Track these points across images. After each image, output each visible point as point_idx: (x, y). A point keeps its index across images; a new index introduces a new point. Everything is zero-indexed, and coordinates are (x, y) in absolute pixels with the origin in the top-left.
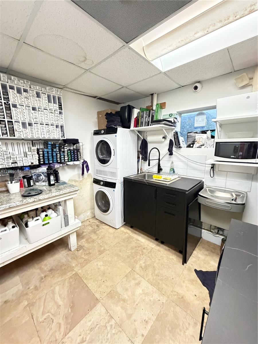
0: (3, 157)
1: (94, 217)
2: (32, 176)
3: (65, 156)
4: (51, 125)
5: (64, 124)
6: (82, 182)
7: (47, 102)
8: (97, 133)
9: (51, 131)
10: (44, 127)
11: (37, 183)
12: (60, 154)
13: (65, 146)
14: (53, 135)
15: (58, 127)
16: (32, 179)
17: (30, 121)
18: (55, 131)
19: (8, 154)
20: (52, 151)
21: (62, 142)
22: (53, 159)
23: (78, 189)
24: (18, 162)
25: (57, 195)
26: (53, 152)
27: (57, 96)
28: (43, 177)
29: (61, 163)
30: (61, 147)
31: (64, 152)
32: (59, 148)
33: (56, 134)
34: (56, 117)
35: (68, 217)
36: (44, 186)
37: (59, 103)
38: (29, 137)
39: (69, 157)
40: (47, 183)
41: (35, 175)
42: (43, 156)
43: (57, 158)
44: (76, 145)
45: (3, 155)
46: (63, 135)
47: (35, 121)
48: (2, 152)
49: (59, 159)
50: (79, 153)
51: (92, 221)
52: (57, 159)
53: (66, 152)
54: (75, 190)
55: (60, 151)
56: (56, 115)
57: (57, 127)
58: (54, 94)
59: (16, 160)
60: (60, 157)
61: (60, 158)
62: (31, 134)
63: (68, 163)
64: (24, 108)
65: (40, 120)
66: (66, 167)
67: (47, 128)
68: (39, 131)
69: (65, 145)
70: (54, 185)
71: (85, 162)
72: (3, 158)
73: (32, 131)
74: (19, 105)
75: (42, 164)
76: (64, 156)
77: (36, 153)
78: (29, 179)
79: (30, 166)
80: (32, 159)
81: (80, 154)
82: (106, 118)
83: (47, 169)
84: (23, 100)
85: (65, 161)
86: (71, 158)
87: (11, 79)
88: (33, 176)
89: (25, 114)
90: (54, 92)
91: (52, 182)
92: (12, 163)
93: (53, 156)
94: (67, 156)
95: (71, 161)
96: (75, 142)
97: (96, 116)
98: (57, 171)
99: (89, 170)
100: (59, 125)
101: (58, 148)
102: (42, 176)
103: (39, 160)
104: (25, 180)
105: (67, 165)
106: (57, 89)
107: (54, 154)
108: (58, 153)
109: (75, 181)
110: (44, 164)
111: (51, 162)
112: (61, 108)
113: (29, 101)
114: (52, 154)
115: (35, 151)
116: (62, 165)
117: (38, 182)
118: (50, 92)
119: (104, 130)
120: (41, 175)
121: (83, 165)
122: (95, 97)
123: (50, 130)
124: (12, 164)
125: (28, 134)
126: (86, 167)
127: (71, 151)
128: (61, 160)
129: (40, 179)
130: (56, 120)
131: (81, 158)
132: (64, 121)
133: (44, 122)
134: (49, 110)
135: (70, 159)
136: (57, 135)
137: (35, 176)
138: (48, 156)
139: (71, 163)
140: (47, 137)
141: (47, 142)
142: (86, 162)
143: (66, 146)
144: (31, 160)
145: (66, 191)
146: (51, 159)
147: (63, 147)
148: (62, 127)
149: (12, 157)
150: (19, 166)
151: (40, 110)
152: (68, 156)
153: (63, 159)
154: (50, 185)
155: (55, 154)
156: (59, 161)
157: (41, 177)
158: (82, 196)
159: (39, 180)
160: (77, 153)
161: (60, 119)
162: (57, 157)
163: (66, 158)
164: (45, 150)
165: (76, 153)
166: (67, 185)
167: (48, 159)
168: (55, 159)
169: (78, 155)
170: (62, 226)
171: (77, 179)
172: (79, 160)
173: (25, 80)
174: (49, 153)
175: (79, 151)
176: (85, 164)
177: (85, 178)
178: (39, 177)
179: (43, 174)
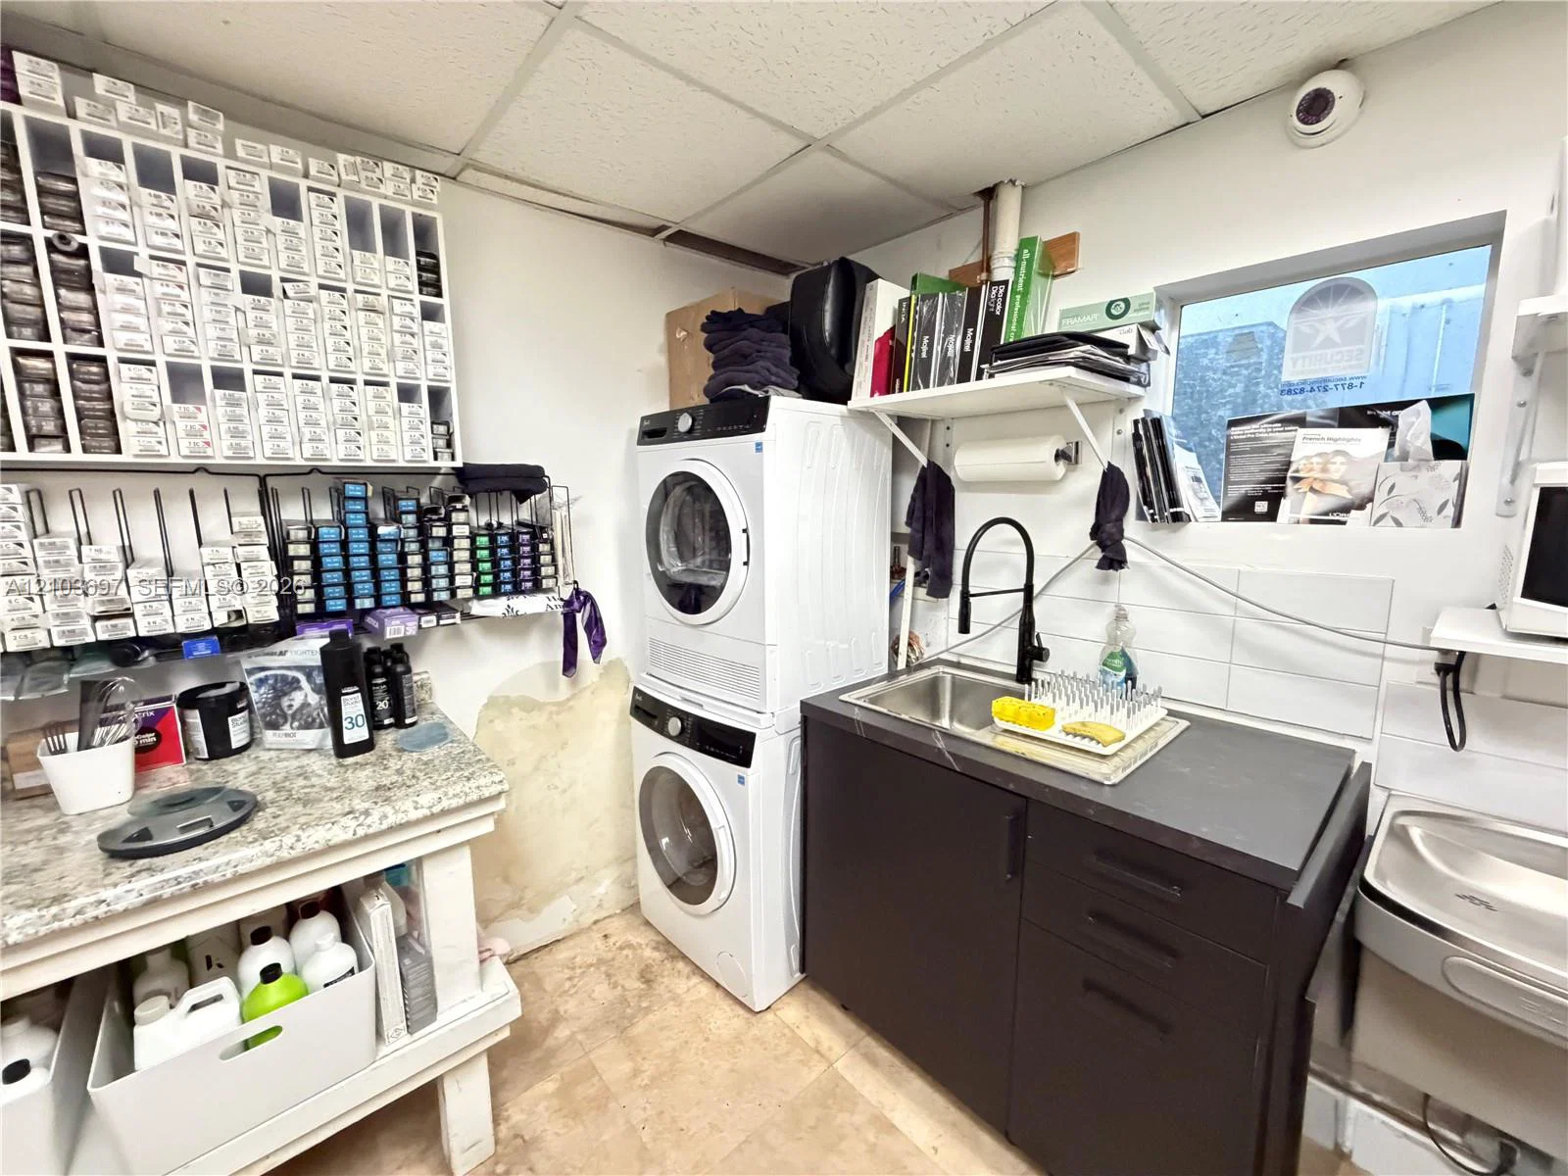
1: (634, 907)
3: (458, 568)
4: (367, 383)
5: (451, 375)
6: (571, 708)
7: (343, 241)
8: (656, 431)
9: (362, 419)
10: (320, 392)
11: (269, 736)
12: (424, 551)
13: (458, 510)
14: (374, 439)
15: (415, 396)
16: (239, 711)
17: (228, 355)
18: (391, 420)
19: (67, 565)
20: (373, 537)
21: (453, 481)
22: (377, 585)
23: (494, 790)
24: (138, 610)
25: (342, 838)
26: (380, 546)
27: (407, 211)
28: (307, 696)
29: (430, 606)
30: (434, 511)
31: (448, 541)
32: (419, 519)
33: (395, 439)
34: (398, 337)
35: (431, 966)
36: (310, 750)
37: (419, 254)
38: (219, 457)
39: (480, 574)
41: (261, 682)
42: (317, 572)
43: (404, 580)
44: (531, 499)
45: (31, 568)
46: (447, 444)
47: (258, 358)
48: (26, 552)
49: (414, 586)
50: (544, 548)
51: (621, 931)
52: (404, 586)
53: (466, 543)
54: (474, 797)
55: (424, 534)
56: (400, 322)
57: (407, 394)
58: (392, 199)
59: (122, 601)
60: (426, 570)
61: (426, 581)
62: (227, 441)
63: (477, 608)
64: (184, 276)
65: (294, 354)
66: (470, 628)
67: (338, 403)
68: (287, 417)
69: (459, 499)
70: (366, 746)
71: (582, 598)
73: (235, 418)
74: (152, 257)
75: (303, 619)
76: (451, 565)
77: (263, 552)
78: (222, 708)
79: (219, 631)
81: (552, 552)
82: (709, 346)
84: (177, 226)
85: (453, 594)
86: (496, 576)
87: (90, 94)
88: (252, 689)
89: (190, 316)
90: (388, 189)
92: (95, 619)
93: (375, 570)
94: (468, 567)
95: (496, 593)
96: (525, 482)
97: (659, 337)
98: (402, 659)
99: (604, 643)
100: (418, 386)
101: (411, 519)
102: (300, 688)
103: (285, 594)
104: (195, 717)
105: (467, 616)
106: (406, 173)
107: (382, 557)
108: (414, 547)
109: (529, 706)
110: (321, 615)
111: (368, 603)
112: (436, 283)
113: (222, 235)
114: (373, 555)
115: (256, 540)
116: (433, 618)
117: (274, 726)
118: (366, 187)
119: (692, 411)
120: (297, 681)
121: (569, 618)
122: (653, 232)
123: (359, 411)
124: (99, 625)
125: (210, 436)
126: (588, 628)
127: (493, 538)
128: (428, 589)
129: (290, 706)
130: (398, 351)
131: (555, 576)
132: (450, 360)
133: (319, 363)
134: (357, 291)
135: (486, 585)
137: (262, 690)
138: (347, 571)
139: (495, 607)
140: (336, 455)
142: (588, 597)
143: (464, 510)
144: (228, 596)
145: (408, 805)
146: (364, 587)
147: (443, 511)
148: (437, 397)
149: (93, 578)
150: (142, 633)
151: (290, 293)
152: (474, 568)
153: (443, 583)
154: (343, 750)
155: (394, 557)
156: (420, 598)
157: (298, 698)
158: (565, 791)
159: (285, 716)
160: (535, 548)
161: (428, 347)
162: (403, 573)
163: (459, 581)
164: (323, 531)
166: (442, 753)
167: (349, 587)
168: (391, 587)
169: (542, 557)
170: (388, 1029)
171: (540, 694)
172: (544, 586)
173: (191, 104)
174: (355, 551)
175: (545, 536)
176: (579, 612)
177: (584, 686)
178: (285, 694)
179: (309, 677)
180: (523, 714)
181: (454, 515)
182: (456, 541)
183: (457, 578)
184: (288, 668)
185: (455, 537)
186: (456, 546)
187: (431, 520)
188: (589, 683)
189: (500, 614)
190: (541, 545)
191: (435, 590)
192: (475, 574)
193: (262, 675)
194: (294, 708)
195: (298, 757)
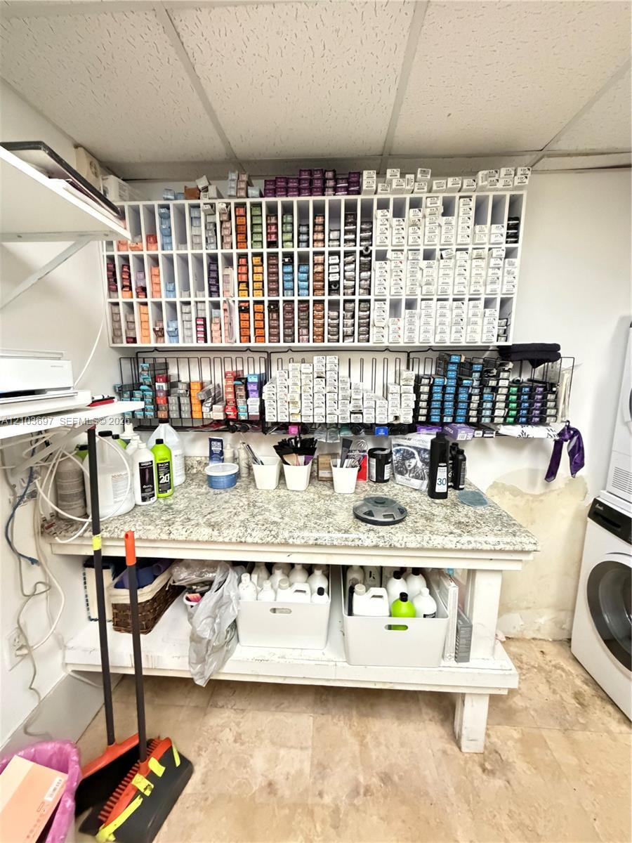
0: (336, 394)
2: (391, 453)
3: (498, 405)
4: (470, 300)
5: (515, 290)
6: (542, 501)
7: (471, 222)
9: (465, 320)
10: (448, 307)
12: (481, 395)
13: (504, 371)
14: (469, 331)
15: (493, 304)
16: (389, 463)
17: (413, 292)
18: (479, 321)
19: (347, 390)
20: (459, 385)
21: (495, 355)
23: (531, 548)
24: (365, 411)
25: (449, 546)
26: (461, 389)
27: (508, 194)
28: (416, 462)
29: (478, 426)
30: (489, 371)
31: (495, 390)
32: (481, 376)
33: (479, 330)
34: (491, 271)
35: (471, 631)
36: (416, 490)
37: (509, 219)
38: (402, 343)
39: (510, 410)
40: (426, 482)
41: (398, 451)
42: (429, 401)
43: (468, 409)
44: (543, 366)
45: (336, 391)
46: (505, 332)
47: (424, 292)
48: (336, 384)
49: (473, 413)
50: (551, 397)
52: (468, 412)
53: (505, 391)
54: (518, 547)
55: (483, 384)
56: (493, 262)
57: (488, 303)
58: (501, 190)
59: (360, 407)
60: (480, 405)
61: (479, 410)
62: (407, 334)
63: (503, 430)
64: (402, 257)
65: (440, 287)
66: (491, 443)
67: (455, 312)
68: (432, 321)
69: (502, 365)
70: (444, 496)
71: (570, 433)
72: (337, 399)
73: (411, 323)
74: (393, 250)
75: (422, 423)
76: (494, 403)
77: (412, 391)
78: (383, 460)
79: (389, 425)
80: (399, 405)
81: (556, 400)
83: (432, 442)
84: (404, 233)
85: (493, 420)
86: (518, 412)
87: (385, 180)
88: (394, 453)
89: (403, 275)
90: (500, 185)
91: (440, 488)
92: (351, 413)
93: (456, 401)
94: (503, 405)
95: (516, 422)
96: (547, 353)
98: (462, 452)
99: (582, 465)
100: (495, 298)
101: (477, 375)
102: (414, 457)
103: (416, 411)
104: (374, 462)
105: (498, 434)
106: (513, 171)
107: (461, 396)
108: (477, 391)
109: (516, 492)
110: (428, 423)
111: (449, 420)
112: (516, 236)
113: (420, 233)
114: (456, 394)
115: (409, 383)
116: (481, 432)
117: (401, 473)
118: (489, 187)
120: (414, 454)
121: (558, 445)
123: (464, 316)
124: (352, 415)
125: (401, 332)
126: (571, 454)
127: (520, 390)
128: (479, 416)
129: (409, 466)
130: (489, 279)
131: (555, 416)
132: (516, 282)
133: (450, 292)
134: (474, 249)
135: (511, 417)
136: (485, 331)
137: (398, 455)
138: (443, 402)
139: (514, 431)
140: (449, 340)
141: (446, 356)
142: (576, 432)
143: (508, 371)
144: (395, 409)
145: (483, 539)
146: (449, 411)
147: (495, 371)
148: (505, 302)
149: (354, 397)
150: (365, 422)
151: (444, 256)
152: (507, 406)
153: (488, 413)
154: (433, 494)
155: (466, 396)
156: (474, 420)
157: (413, 462)
159: (406, 470)
160: (545, 397)
161: (505, 274)
162: (469, 405)
163: (497, 413)
164: (437, 380)
165: (540, 397)
166: (488, 512)
167: (442, 409)
168: (461, 412)
169: (549, 403)
170: (447, 655)
171: (524, 487)
172: (547, 422)
173: (419, 169)
174: (448, 392)
175: (554, 389)
176: (566, 441)
177: (553, 489)
178: (408, 459)
179: (419, 453)
180: (511, 497)
181: (502, 374)
182: (500, 389)
183: (496, 411)
184: (410, 447)
185: (500, 387)
186: (499, 393)
187: (489, 376)
188: (557, 488)
189: (517, 436)
190: (549, 395)
191: (483, 417)
192: (507, 410)
193: (398, 448)
194: (411, 467)
195: (411, 492)
